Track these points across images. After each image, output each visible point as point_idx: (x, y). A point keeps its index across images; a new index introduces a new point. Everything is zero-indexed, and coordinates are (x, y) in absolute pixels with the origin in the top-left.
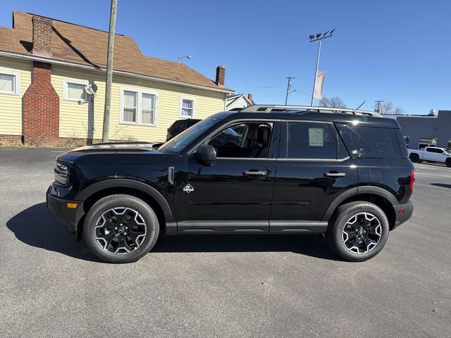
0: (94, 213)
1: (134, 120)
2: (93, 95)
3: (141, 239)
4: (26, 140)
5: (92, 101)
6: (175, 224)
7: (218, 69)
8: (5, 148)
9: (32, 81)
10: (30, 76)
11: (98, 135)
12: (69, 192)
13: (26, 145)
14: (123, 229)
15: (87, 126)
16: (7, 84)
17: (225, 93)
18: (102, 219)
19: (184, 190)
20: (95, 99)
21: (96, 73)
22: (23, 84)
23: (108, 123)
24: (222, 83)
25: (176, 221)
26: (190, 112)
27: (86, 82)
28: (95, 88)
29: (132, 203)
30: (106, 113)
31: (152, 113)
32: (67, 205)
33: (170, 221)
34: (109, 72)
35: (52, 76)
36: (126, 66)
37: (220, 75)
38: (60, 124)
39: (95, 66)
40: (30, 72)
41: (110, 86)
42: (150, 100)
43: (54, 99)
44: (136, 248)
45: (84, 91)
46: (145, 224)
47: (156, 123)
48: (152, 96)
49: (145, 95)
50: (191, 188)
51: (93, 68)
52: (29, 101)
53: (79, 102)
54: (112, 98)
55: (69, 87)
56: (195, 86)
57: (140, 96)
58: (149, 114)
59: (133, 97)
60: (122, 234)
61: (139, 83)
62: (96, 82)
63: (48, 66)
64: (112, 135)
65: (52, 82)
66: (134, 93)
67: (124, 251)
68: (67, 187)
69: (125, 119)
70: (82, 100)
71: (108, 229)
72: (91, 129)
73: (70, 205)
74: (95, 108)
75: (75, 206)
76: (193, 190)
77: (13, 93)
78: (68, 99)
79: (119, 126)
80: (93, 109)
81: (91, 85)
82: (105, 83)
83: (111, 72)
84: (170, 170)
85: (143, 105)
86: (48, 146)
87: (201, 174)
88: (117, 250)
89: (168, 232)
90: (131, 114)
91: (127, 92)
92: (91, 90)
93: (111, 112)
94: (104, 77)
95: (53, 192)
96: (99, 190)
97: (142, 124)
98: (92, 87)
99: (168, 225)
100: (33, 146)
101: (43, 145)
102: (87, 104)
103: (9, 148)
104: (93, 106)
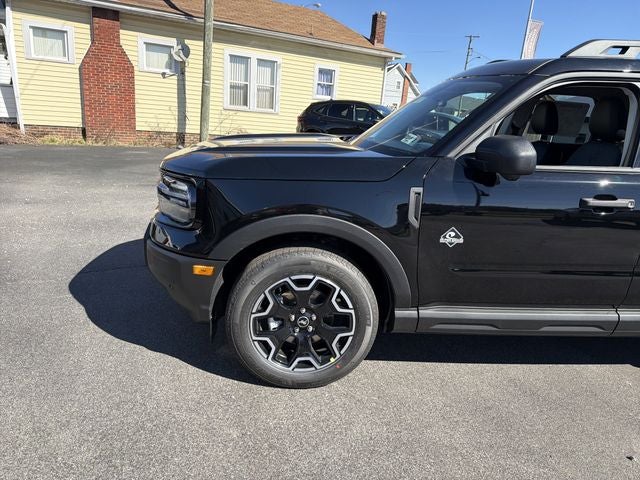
0: (250, 288)
1: (245, 103)
2: (183, 62)
3: (343, 341)
4: (88, 134)
5: (183, 73)
6: (413, 313)
7: (375, 17)
8: (59, 146)
9: (93, 41)
10: (89, 32)
11: (192, 127)
12: (194, 240)
13: (90, 142)
14: (306, 320)
15: (177, 113)
16: (56, 45)
17: (385, 58)
18: (266, 299)
19: (442, 240)
20: (187, 69)
21: (187, 27)
22: (79, 46)
23: (207, 108)
24: (381, 41)
25: (417, 305)
26: (329, 89)
27: (172, 42)
28: (186, 51)
29: (329, 266)
30: (205, 91)
31: (272, 92)
32: (192, 270)
33: (405, 307)
34: (207, 24)
35: (121, 31)
36: (232, 14)
37: (378, 28)
38: (137, 110)
39: (186, 15)
40: (88, 26)
41: (209, 47)
42: (268, 70)
43: (126, 69)
44: (332, 360)
45: (171, 56)
46: (352, 312)
47: (278, 107)
48: (272, 64)
49: (261, 62)
50: (457, 236)
51: (183, 17)
52: (90, 72)
53: (164, 74)
54: (212, 68)
55: (147, 50)
56: (339, 46)
57: (254, 63)
58: (268, 94)
59: (243, 66)
60: (304, 330)
61: (253, 42)
62: (187, 42)
63: (114, 15)
64: (215, 128)
65: (122, 42)
66: (245, 60)
67: (308, 364)
68: (191, 229)
69: (233, 102)
70: (168, 71)
71: (276, 319)
72: (182, 118)
73: (198, 269)
74: (187, 83)
75: (209, 270)
76: (461, 241)
77: (66, 60)
78: (146, 69)
79: (223, 112)
80: (184, 85)
81: (180, 47)
82: (202, 43)
83: (211, 24)
84: (413, 197)
85: (258, 78)
86: (121, 144)
87: (482, 205)
88: (295, 363)
89: (397, 328)
90: (241, 94)
91: (234, 58)
92: (182, 55)
93: (212, 90)
94: (200, 33)
95: (160, 237)
96: (259, 239)
97: (256, 109)
98: (183, 50)
99: (399, 313)
100: (100, 144)
101: (114, 143)
102: (175, 77)
103: (65, 146)
104: (184, 80)
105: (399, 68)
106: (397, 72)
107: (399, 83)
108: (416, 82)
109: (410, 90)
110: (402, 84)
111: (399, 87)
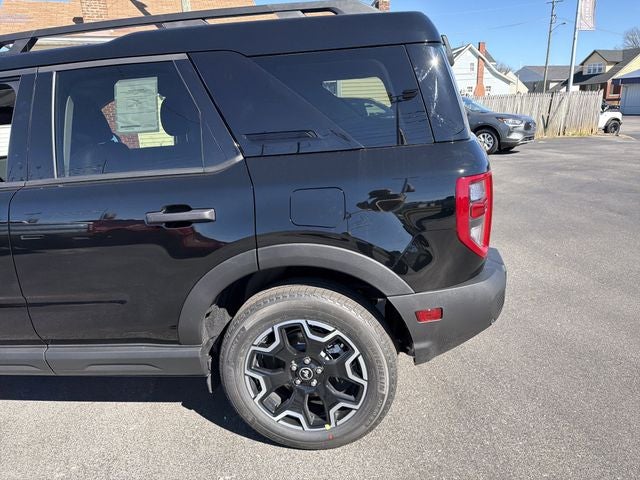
105: (470, 49)
106: (469, 53)
107: (472, 64)
108: (491, 60)
109: (486, 70)
110: (476, 65)
111: (473, 69)
